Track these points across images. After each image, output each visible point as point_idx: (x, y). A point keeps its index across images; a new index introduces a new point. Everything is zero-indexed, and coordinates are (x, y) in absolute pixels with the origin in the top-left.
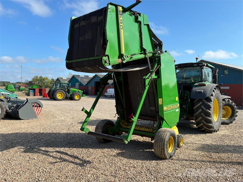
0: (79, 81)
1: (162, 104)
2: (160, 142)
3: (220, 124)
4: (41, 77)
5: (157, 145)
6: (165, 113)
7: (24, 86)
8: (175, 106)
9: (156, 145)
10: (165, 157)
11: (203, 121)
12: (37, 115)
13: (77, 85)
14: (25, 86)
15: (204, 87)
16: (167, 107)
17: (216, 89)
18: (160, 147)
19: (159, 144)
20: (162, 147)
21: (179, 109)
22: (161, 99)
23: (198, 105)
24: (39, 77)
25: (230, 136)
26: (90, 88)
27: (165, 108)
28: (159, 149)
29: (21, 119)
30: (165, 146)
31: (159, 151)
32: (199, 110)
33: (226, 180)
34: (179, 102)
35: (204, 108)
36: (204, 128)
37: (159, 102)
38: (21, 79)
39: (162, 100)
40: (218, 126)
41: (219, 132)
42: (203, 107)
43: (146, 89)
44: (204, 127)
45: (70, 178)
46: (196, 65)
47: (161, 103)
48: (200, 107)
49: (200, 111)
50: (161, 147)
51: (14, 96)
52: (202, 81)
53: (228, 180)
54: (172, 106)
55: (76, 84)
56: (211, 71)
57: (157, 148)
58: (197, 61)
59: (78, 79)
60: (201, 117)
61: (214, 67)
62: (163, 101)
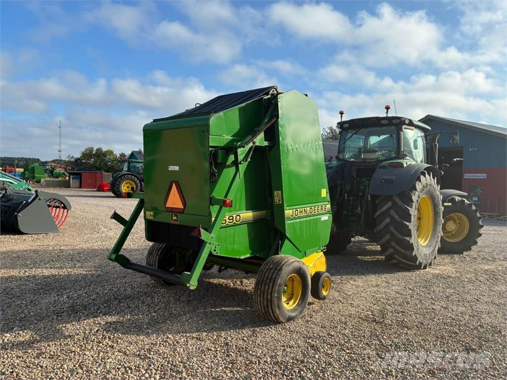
1: (281, 203)
2: (265, 286)
3: (436, 252)
4: (99, 150)
5: (259, 292)
6: (289, 222)
7: (62, 166)
8: (320, 208)
9: (257, 292)
10: (275, 318)
11: (393, 243)
12: (58, 226)
14: (64, 168)
15: (400, 169)
16: (294, 210)
17: (426, 173)
18: (265, 297)
19: (263, 288)
20: (269, 296)
21: (331, 215)
23: (384, 209)
24: (95, 149)
25: (451, 279)
27: (288, 212)
28: (262, 299)
29: (21, 233)
30: (276, 295)
31: (262, 305)
32: (386, 221)
33: (389, 374)
34: (329, 200)
35: (396, 217)
36: (396, 259)
37: (276, 198)
38: (58, 152)
39: (280, 194)
40: (428, 255)
41: (430, 268)
42: (393, 213)
43: (240, 170)
44: (396, 256)
45: (45, 358)
46: (387, 122)
47: (279, 200)
48: (386, 214)
49: (387, 223)
50: (267, 295)
51: (24, 187)
52: (397, 158)
53: (392, 375)
54: (308, 208)
56: (421, 136)
57: (259, 299)
58: (387, 113)
60: (390, 235)
61: (430, 128)
62: (284, 195)
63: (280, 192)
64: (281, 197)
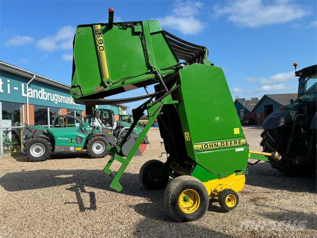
0: (243, 106)
1: (190, 140)
6: (198, 153)
8: (232, 143)
13: (242, 112)
16: (203, 145)
22: (187, 133)
26: (258, 116)
37: (186, 137)
47: (188, 138)
54: (220, 143)
55: (240, 111)
59: (242, 104)
62: (191, 135)
63: (188, 133)
64: (189, 136)
